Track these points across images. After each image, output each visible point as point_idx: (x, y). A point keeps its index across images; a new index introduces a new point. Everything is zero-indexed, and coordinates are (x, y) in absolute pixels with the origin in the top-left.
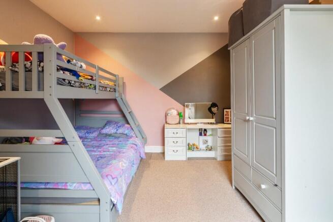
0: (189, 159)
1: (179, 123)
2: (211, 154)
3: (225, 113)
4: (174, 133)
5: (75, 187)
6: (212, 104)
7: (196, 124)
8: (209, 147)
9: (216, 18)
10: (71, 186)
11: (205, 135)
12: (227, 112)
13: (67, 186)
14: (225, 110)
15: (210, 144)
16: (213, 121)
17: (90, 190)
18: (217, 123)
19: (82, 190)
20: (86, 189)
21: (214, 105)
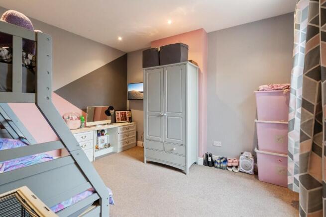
0: (97, 158)
1: (81, 127)
2: (110, 150)
3: (116, 114)
4: (82, 137)
5: (73, 202)
6: (109, 108)
7: (95, 126)
8: (107, 145)
9: (120, 39)
10: (67, 203)
11: (103, 135)
12: (118, 113)
13: (62, 206)
14: (116, 112)
15: (106, 142)
16: (109, 121)
17: (89, 196)
18: (112, 123)
19: (82, 200)
20: (85, 197)
21: (111, 108)
